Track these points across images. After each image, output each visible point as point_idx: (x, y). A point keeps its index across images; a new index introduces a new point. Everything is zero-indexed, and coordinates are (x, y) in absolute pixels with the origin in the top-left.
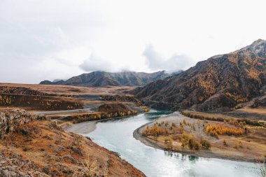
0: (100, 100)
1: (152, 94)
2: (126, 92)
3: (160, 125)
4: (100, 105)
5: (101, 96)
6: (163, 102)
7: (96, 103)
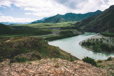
0: (59, 29)
1: (86, 25)
2: (72, 25)
3: (90, 40)
4: (60, 32)
5: (60, 27)
6: (91, 29)
7: (58, 31)
